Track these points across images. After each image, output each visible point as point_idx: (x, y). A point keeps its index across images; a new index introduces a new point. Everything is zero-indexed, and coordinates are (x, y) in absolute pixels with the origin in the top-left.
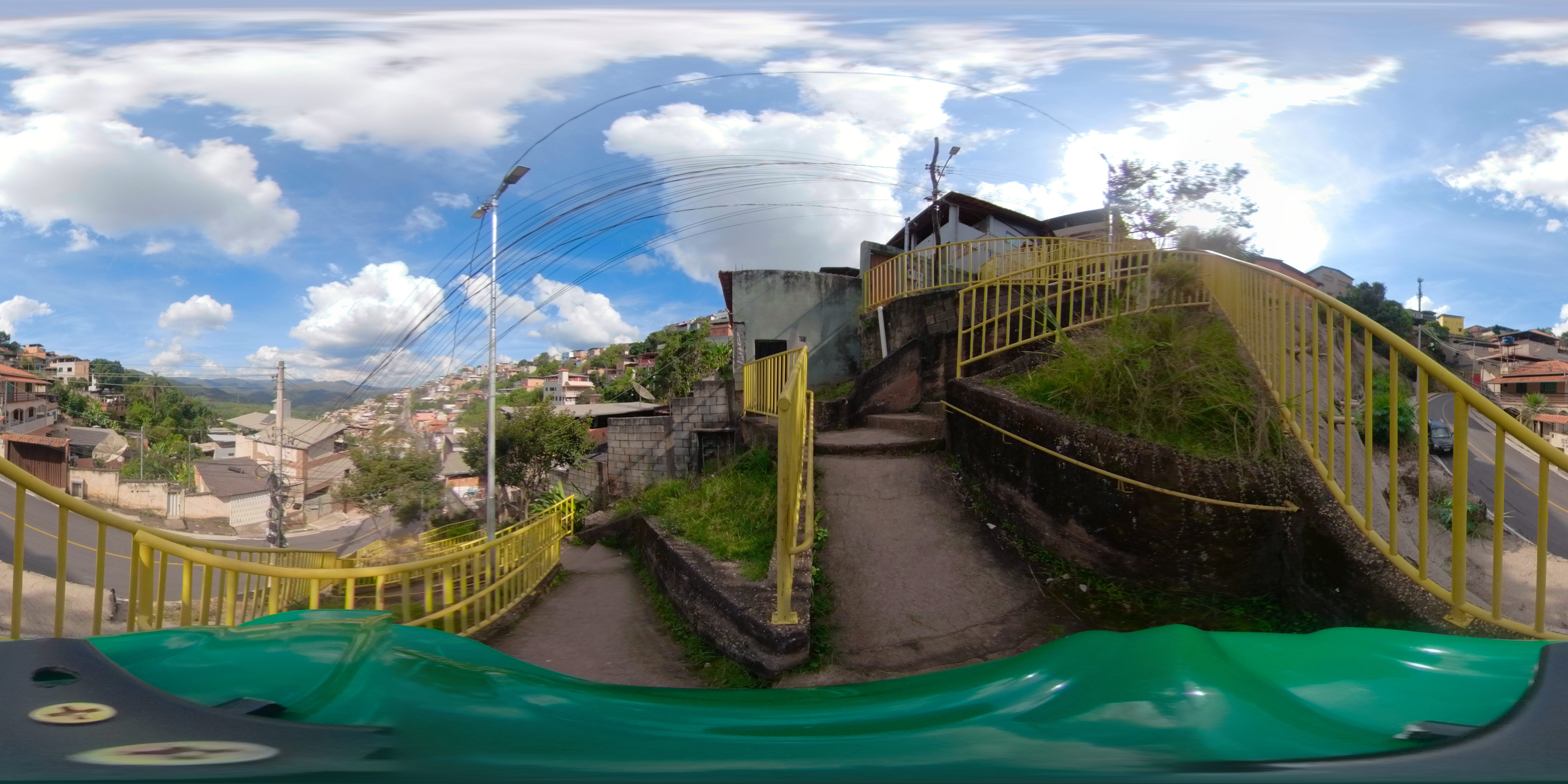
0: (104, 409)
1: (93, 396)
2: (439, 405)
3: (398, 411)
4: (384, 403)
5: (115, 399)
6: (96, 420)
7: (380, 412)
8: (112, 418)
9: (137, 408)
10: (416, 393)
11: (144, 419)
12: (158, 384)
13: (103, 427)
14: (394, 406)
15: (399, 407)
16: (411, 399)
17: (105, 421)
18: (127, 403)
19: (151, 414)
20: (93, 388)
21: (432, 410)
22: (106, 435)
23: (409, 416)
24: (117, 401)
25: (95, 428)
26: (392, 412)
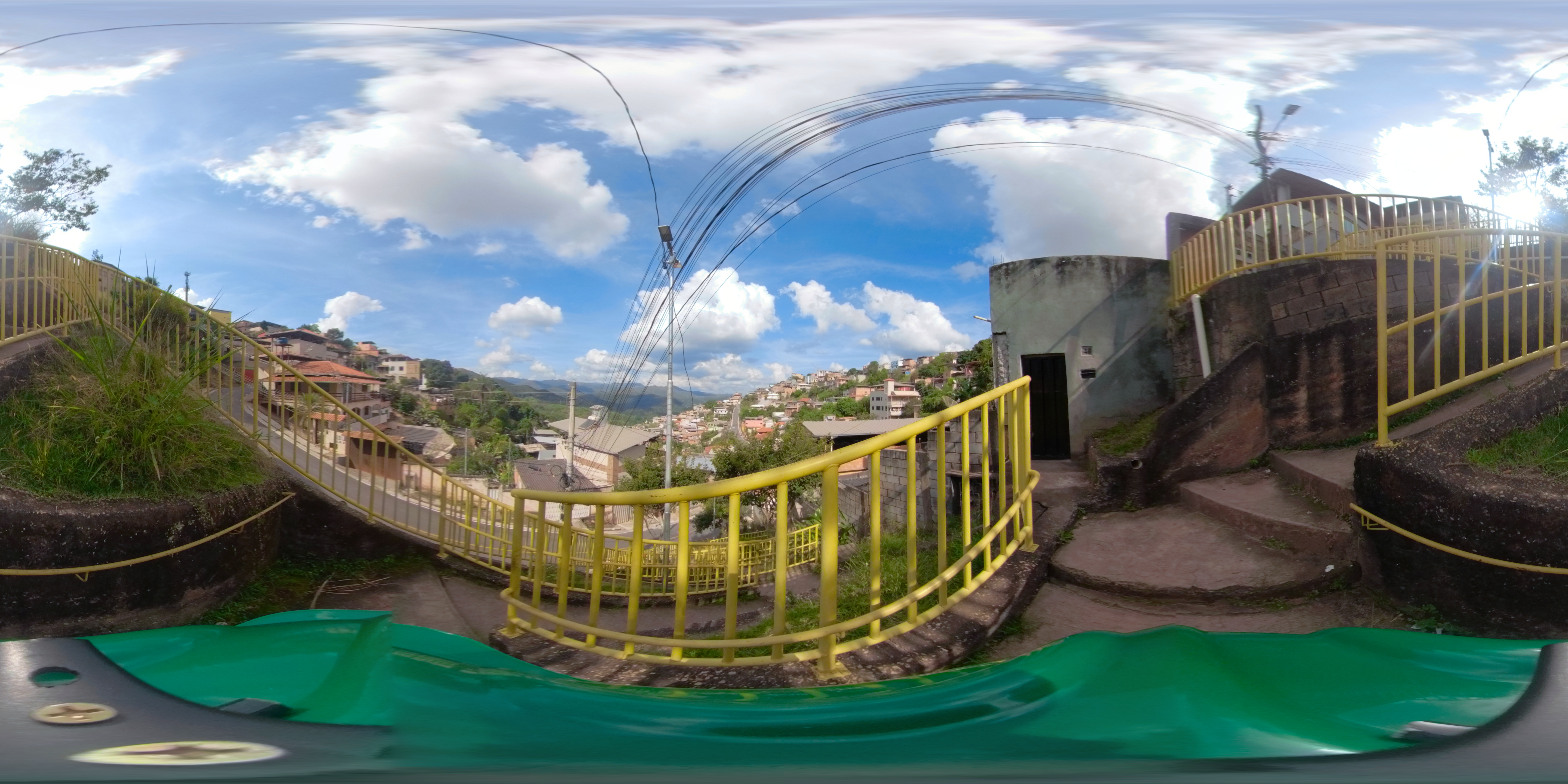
0: (434, 408)
1: (423, 395)
2: (769, 412)
3: (728, 418)
4: (713, 410)
5: (445, 399)
6: (426, 418)
7: (708, 418)
8: (442, 417)
9: (465, 408)
10: (745, 400)
11: (471, 419)
12: (487, 384)
13: (433, 425)
14: (724, 413)
15: (728, 413)
16: (741, 406)
17: (434, 421)
18: (456, 403)
19: (478, 414)
20: (423, 387)
21: (762, 417)
22: (436, 433)
23: (738, 423)
24: (446, 401)
25: (425, 427)
26: (720, 419)
